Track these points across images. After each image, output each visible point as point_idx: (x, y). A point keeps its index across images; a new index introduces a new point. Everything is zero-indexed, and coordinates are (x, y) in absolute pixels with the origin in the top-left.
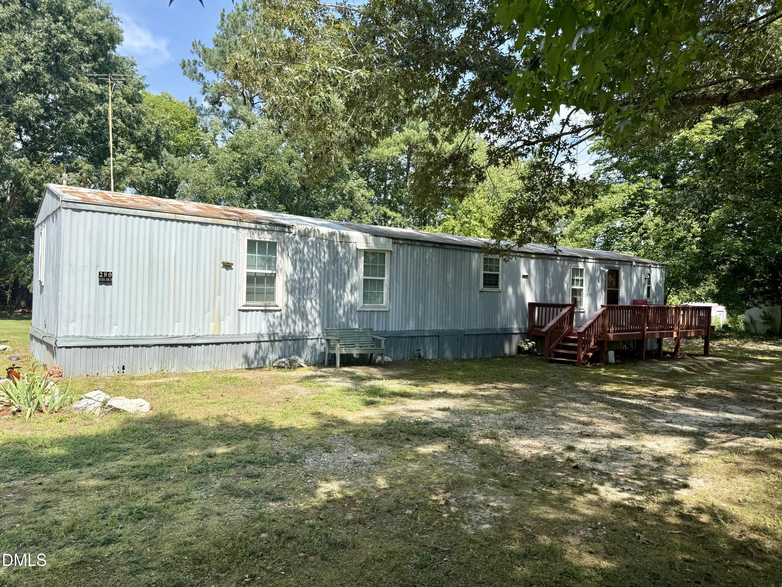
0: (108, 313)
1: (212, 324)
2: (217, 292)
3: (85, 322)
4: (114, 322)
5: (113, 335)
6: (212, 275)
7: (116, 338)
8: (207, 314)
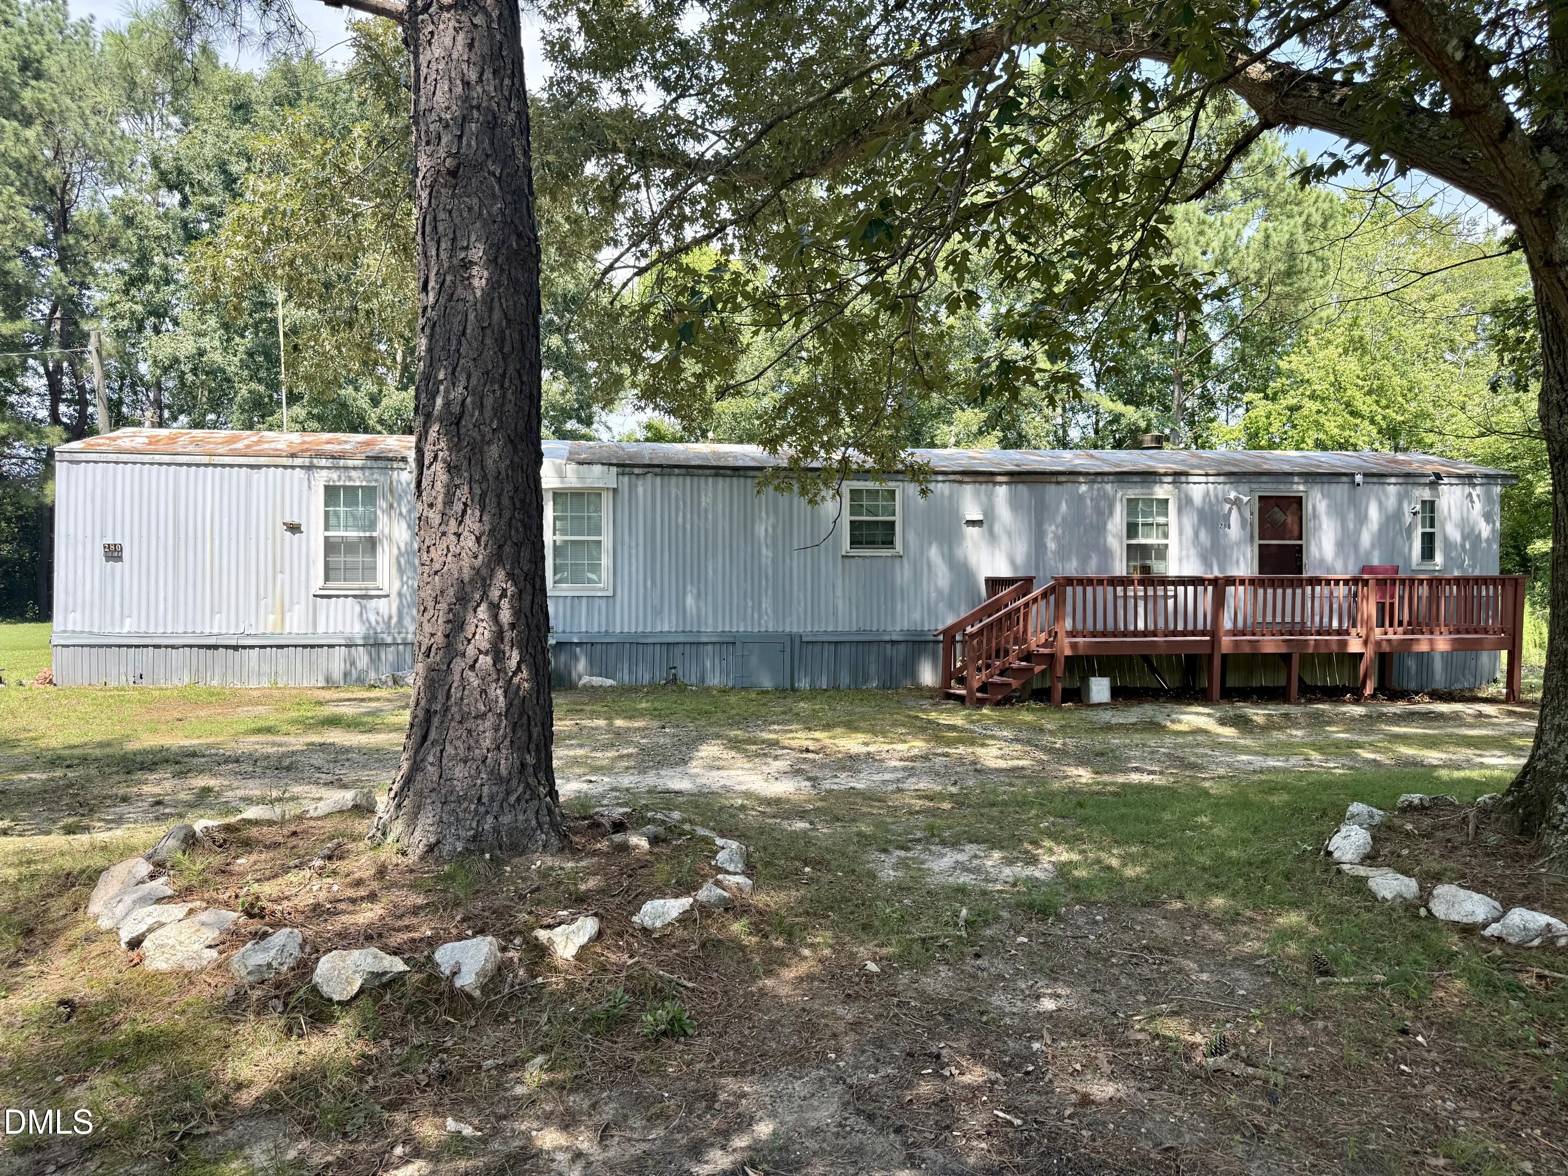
0: (118, 600)
1: (271, 617)
2: (278, 568)
3: (87, 613)
4: (126, 612)
5: (126, 630)
6: (270, 542)
7: (129, 635)
8: (263, 603)
